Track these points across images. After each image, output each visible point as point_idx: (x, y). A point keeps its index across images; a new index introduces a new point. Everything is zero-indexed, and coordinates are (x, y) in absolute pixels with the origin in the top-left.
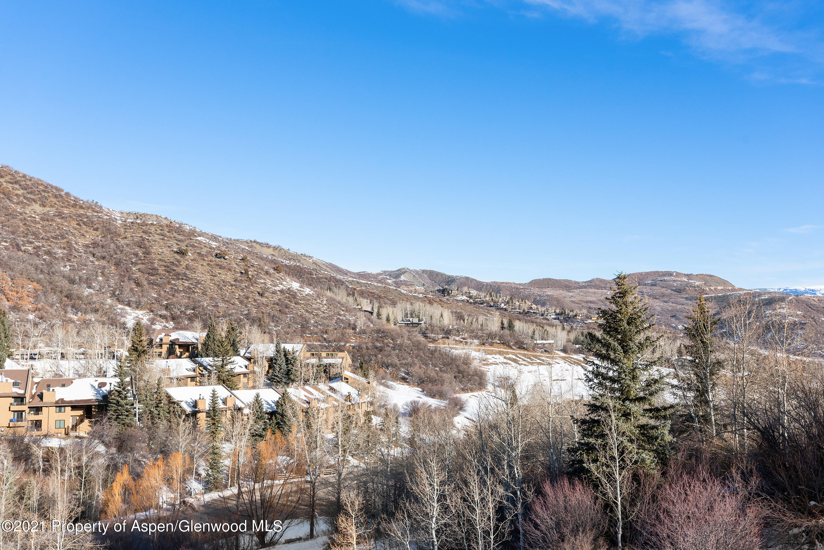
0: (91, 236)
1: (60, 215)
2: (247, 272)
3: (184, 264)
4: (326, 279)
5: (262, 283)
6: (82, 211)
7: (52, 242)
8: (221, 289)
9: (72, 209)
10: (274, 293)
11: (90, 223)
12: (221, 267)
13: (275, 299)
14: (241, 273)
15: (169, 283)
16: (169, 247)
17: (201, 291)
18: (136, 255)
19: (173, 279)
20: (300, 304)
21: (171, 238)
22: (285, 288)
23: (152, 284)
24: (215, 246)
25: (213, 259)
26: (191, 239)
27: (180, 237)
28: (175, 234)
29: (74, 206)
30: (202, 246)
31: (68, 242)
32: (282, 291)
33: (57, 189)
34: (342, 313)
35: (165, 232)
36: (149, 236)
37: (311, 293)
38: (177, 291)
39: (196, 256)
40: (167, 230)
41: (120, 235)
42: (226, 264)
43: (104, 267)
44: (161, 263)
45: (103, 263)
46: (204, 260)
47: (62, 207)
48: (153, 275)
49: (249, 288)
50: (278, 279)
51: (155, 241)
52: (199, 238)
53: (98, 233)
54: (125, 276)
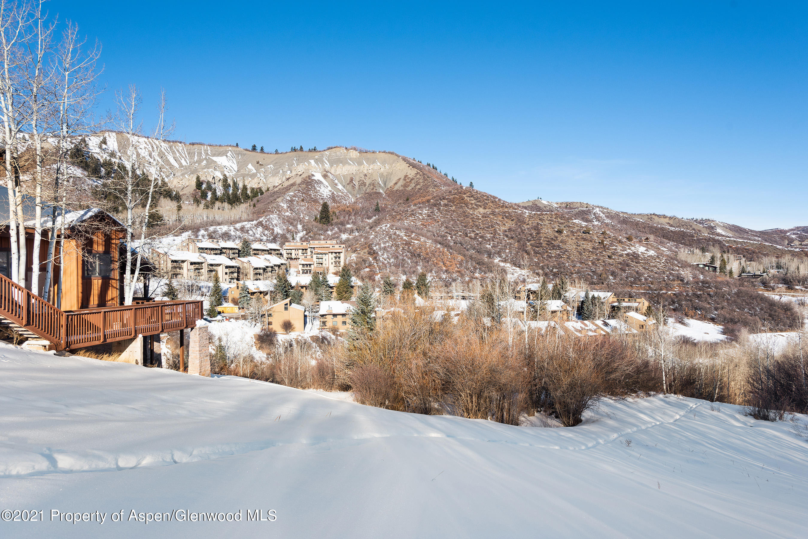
0: (509, 224)
1: (493, 213)
2: (603, 241)
3: (560, 239)
4: (706, 239)
5: (613, 249)
6: (506, 210)
7: (486, 230)
8: (581, 255)
9: (501, 209)
10: (621, 255)
11: (509, 217)
12: (585, 240)
13: (620, 260)
14: (599, 243)
15: (547, 252)
16: (553, 228)
17: (567, 256)
18: (531, 235)
19: (550, 249)
20: (640, 263)
21: (555, 222)
22: (631, 252)
23: (537, 253)
24: (584, 226)
25: (581, 234)
26: (569, 222)
27: (562, 221)
28: (559, 220)
29: (502, 207)
30: (575, 226)
31: (495, 229)
32: (627, 255)
33: (495, 198)
34: (677, 268)
35: (553, 218)
36: (542, 222)
37: (653, 255)
38: (551, 257)
39: (569, 233)
40: (555, 217)
41: (525, 223)
42: (589, 237)
43: (511, 244)
44: (545, 239)
45: (511, 241)
46: (574, 235)
47: (495, 208)
48: (538, 247)
49: (602, 253)
50: (628, 246)
51: (545, 225)
52: (574, 221)
53: (513, 222)
54: (520, 249)
